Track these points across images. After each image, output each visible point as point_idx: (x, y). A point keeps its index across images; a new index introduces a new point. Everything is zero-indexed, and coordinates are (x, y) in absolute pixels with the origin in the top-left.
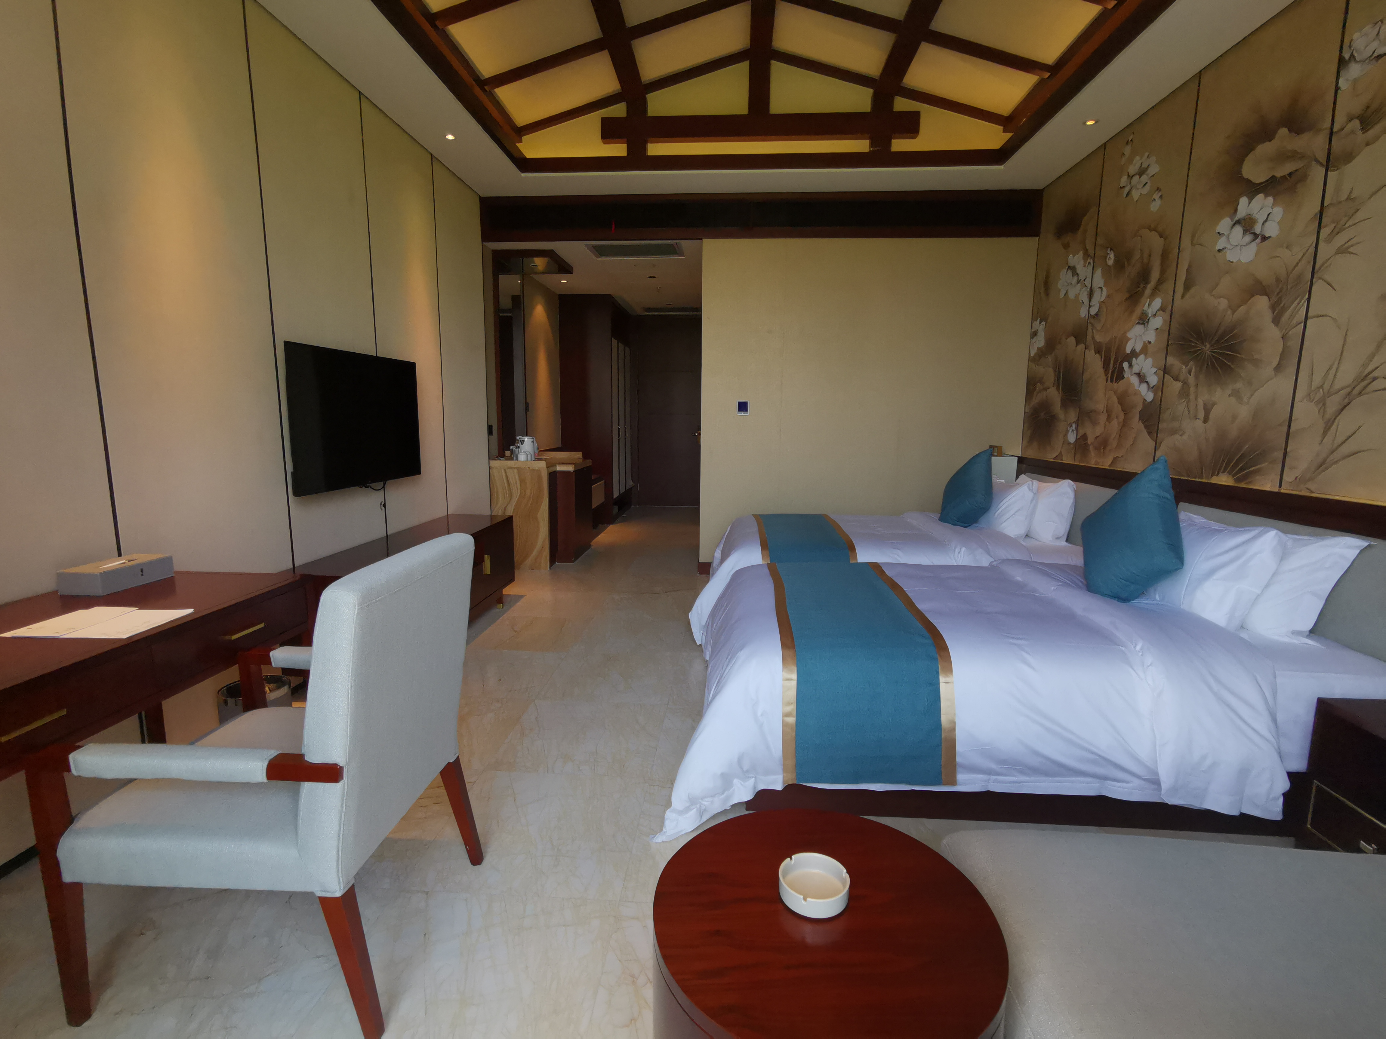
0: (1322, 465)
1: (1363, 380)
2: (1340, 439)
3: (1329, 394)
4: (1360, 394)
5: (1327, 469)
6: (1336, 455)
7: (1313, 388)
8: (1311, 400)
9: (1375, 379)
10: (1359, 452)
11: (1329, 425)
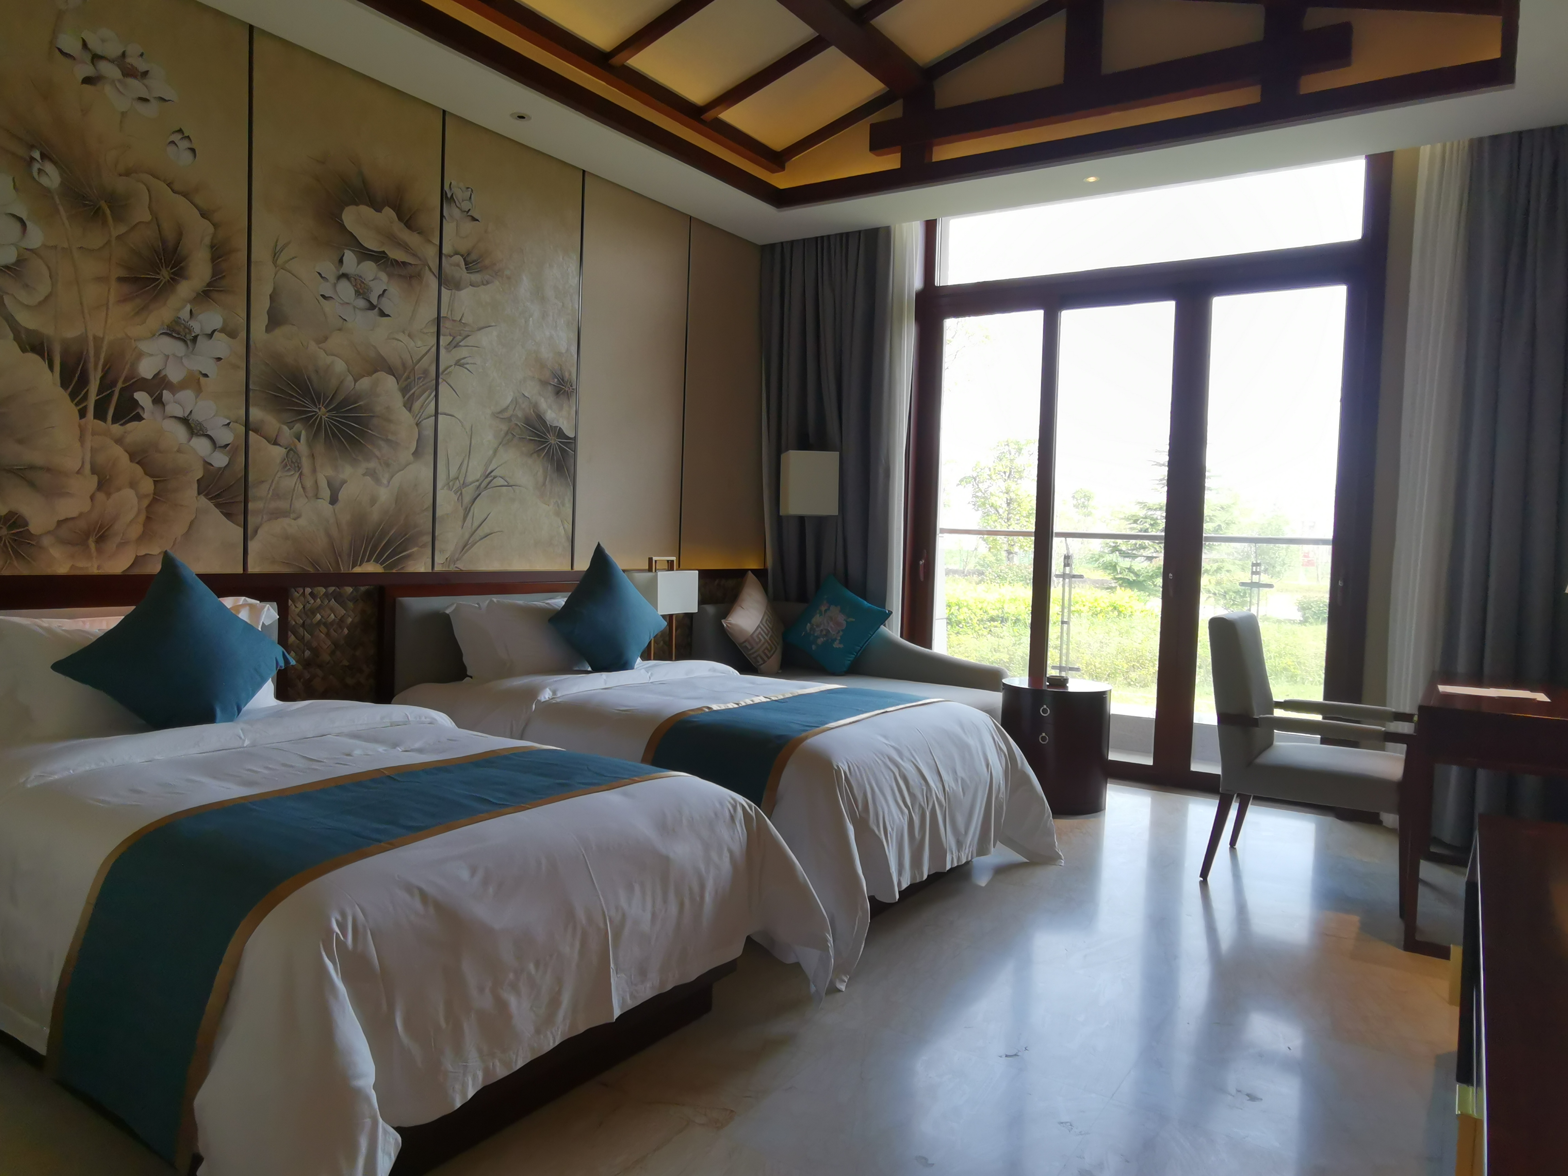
0: (465, 547)
1: (487, 477)
2: (476, 524)
3: (464, 485)
4: (486, 488)
5: (468, 550)
6: (476, 536)
7: (451, 479)
8: (450, 489)
9: (495, 477)
10: (492, 534)
11: (467, 511)
